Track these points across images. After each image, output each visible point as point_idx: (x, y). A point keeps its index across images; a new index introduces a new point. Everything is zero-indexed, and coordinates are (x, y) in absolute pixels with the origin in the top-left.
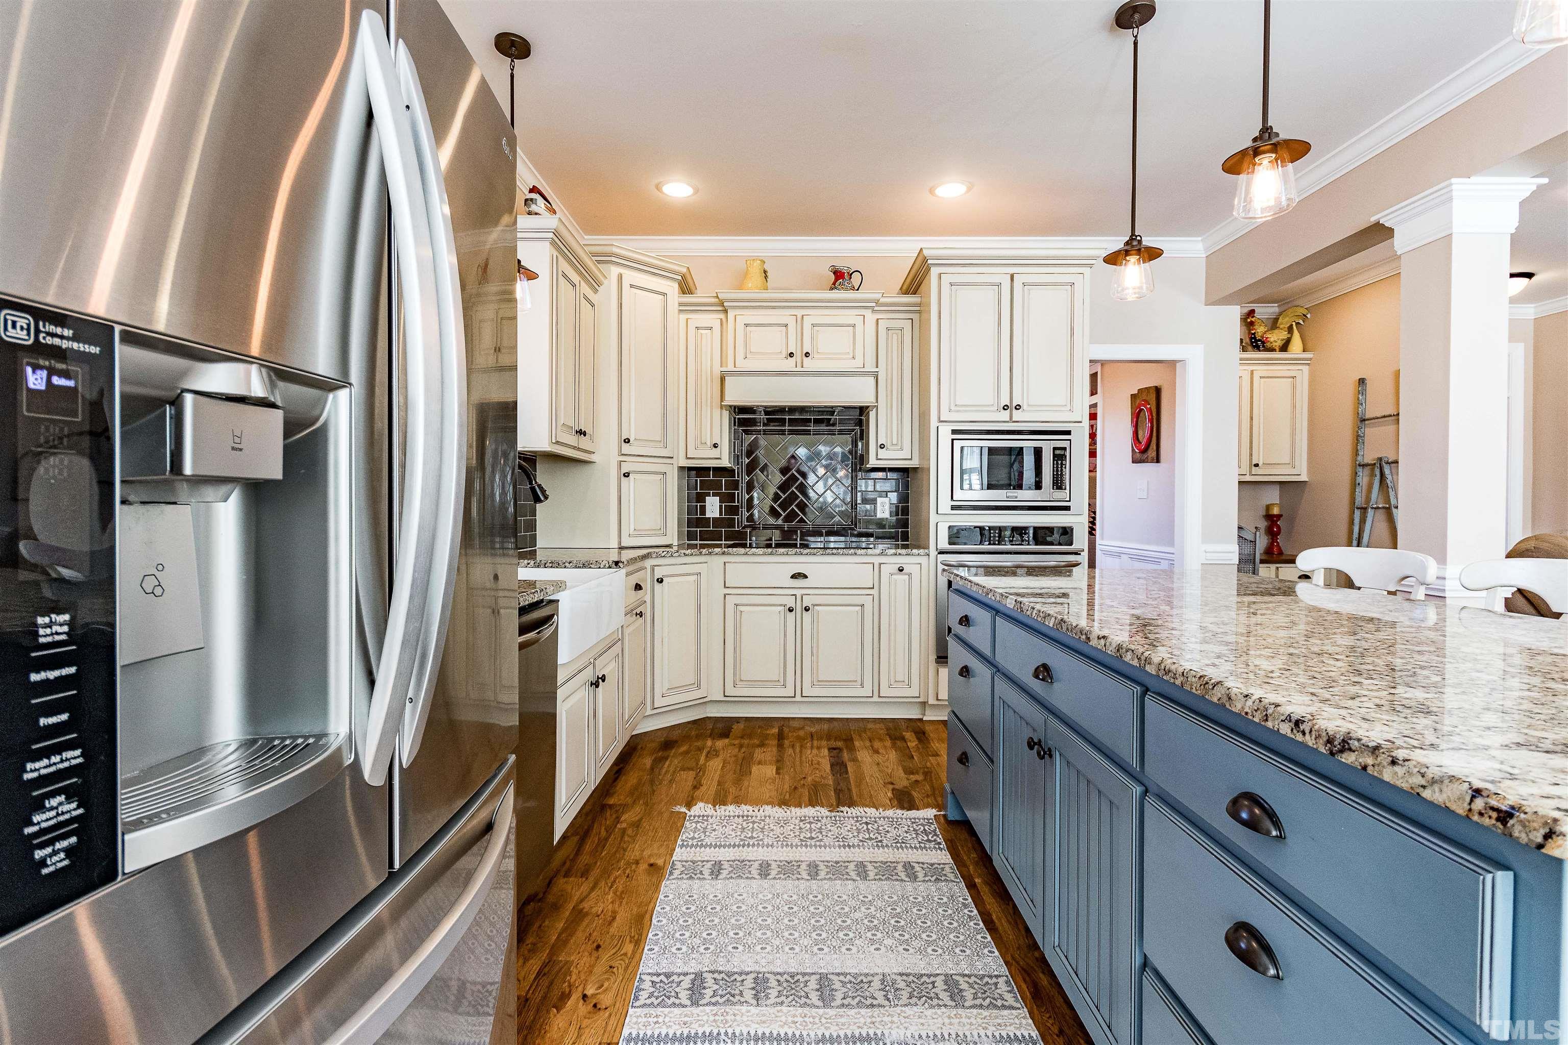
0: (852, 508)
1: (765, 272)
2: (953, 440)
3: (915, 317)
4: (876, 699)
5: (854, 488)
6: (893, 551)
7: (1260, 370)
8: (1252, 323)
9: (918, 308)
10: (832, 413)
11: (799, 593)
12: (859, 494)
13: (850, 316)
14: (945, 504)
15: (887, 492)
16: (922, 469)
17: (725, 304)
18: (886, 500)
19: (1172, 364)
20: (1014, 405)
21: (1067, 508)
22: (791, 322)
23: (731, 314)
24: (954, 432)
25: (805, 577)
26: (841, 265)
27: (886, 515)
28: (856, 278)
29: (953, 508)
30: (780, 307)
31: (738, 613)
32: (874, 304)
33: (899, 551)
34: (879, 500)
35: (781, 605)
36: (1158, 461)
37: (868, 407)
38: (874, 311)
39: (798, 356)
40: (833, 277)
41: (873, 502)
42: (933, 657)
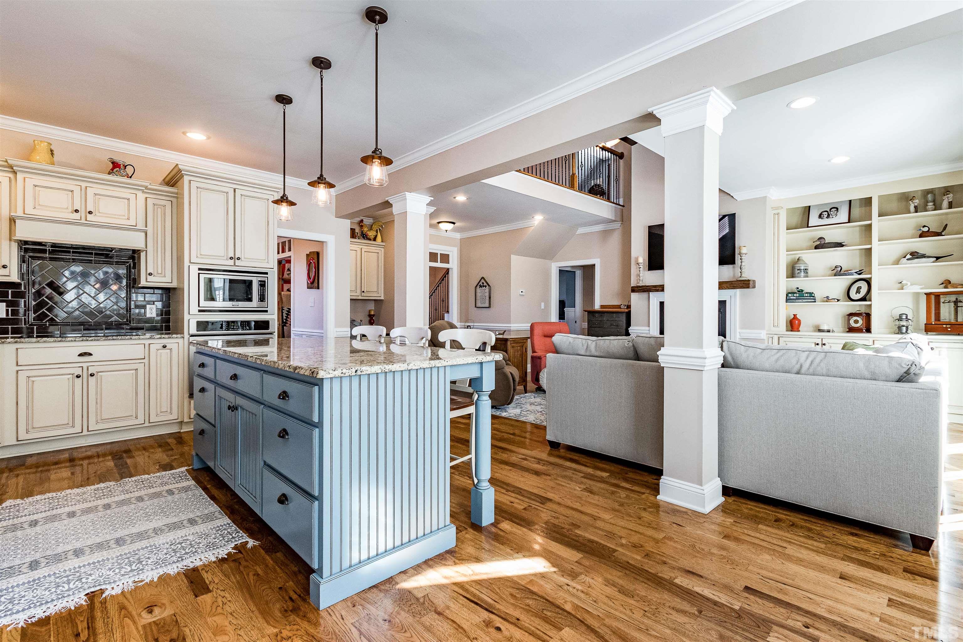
0: (127, 311)
1: (52, 151)
2: (199, 274)
3: (174, 200)
4: (147, 424)
5: (128, 298)
6: (159, 336)
7: (365, 248)
8: (362, 226)
9: (176, 195)
10: (111, 251)
11: (85, 365)
12: (133, 303)
13: (125, 193)
14: (194, 309)
15: (154, 302)
16: (179, 289)
17: (14, 168)
18: (154, 306)
19: (322, 243)
20: (237, 257)
21: (266, 311)
22: (77, 190)
23: (20, 176)
24: (200, 269)
25: (90, 354)
26: (117, 159)
27: (154, 315)
28: (129, 170)
29: (200, 311)
30: (65, 178)
31: (30, 383)
32: (144, 188)
33: (163, 336)
34: (148, 306)
35: (69, 374)
36: (318, 288)
37: (140, 250)
38: (143, 192)
39: (82, 213)
40: (111, 166)
41: (144, 307)
42: (187, 395)
